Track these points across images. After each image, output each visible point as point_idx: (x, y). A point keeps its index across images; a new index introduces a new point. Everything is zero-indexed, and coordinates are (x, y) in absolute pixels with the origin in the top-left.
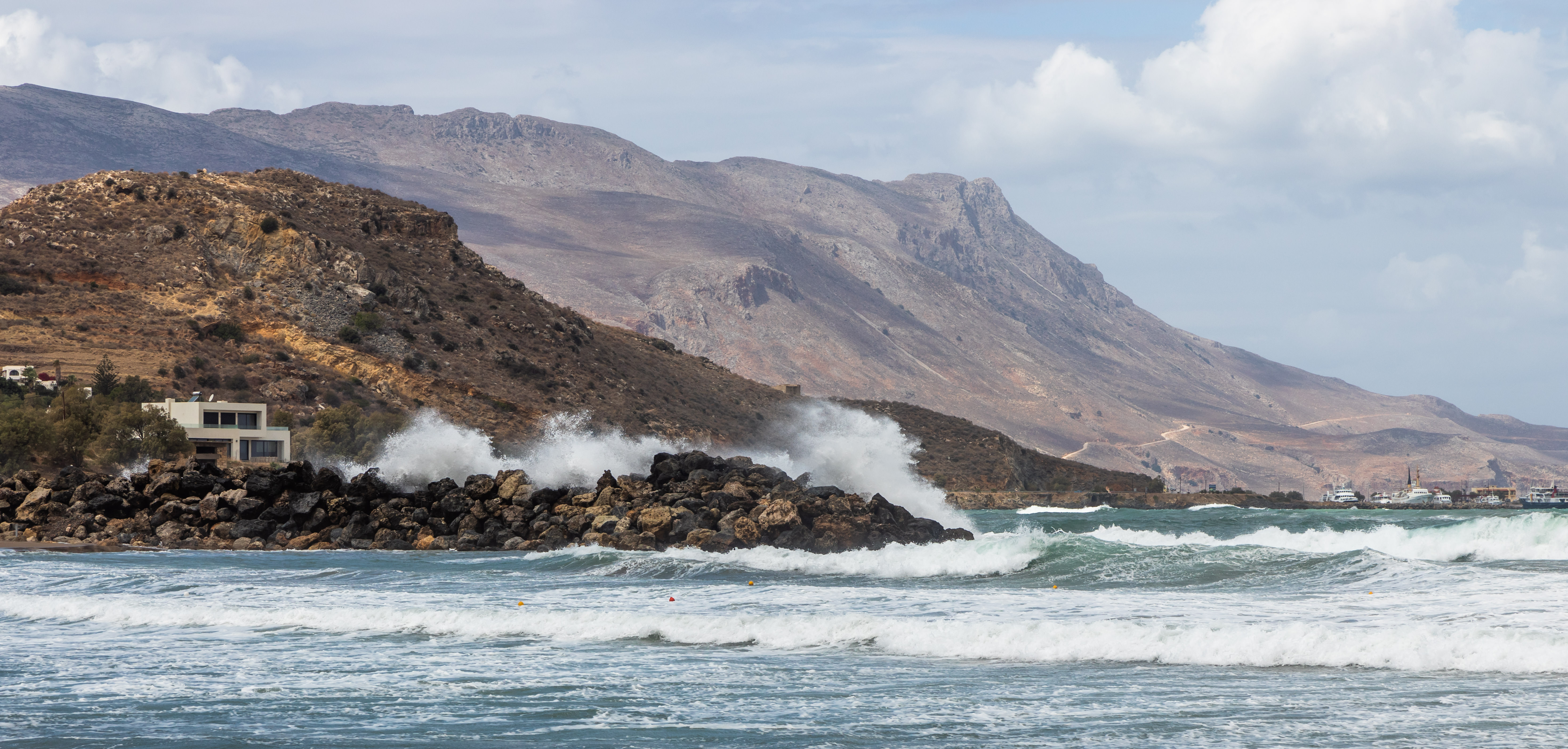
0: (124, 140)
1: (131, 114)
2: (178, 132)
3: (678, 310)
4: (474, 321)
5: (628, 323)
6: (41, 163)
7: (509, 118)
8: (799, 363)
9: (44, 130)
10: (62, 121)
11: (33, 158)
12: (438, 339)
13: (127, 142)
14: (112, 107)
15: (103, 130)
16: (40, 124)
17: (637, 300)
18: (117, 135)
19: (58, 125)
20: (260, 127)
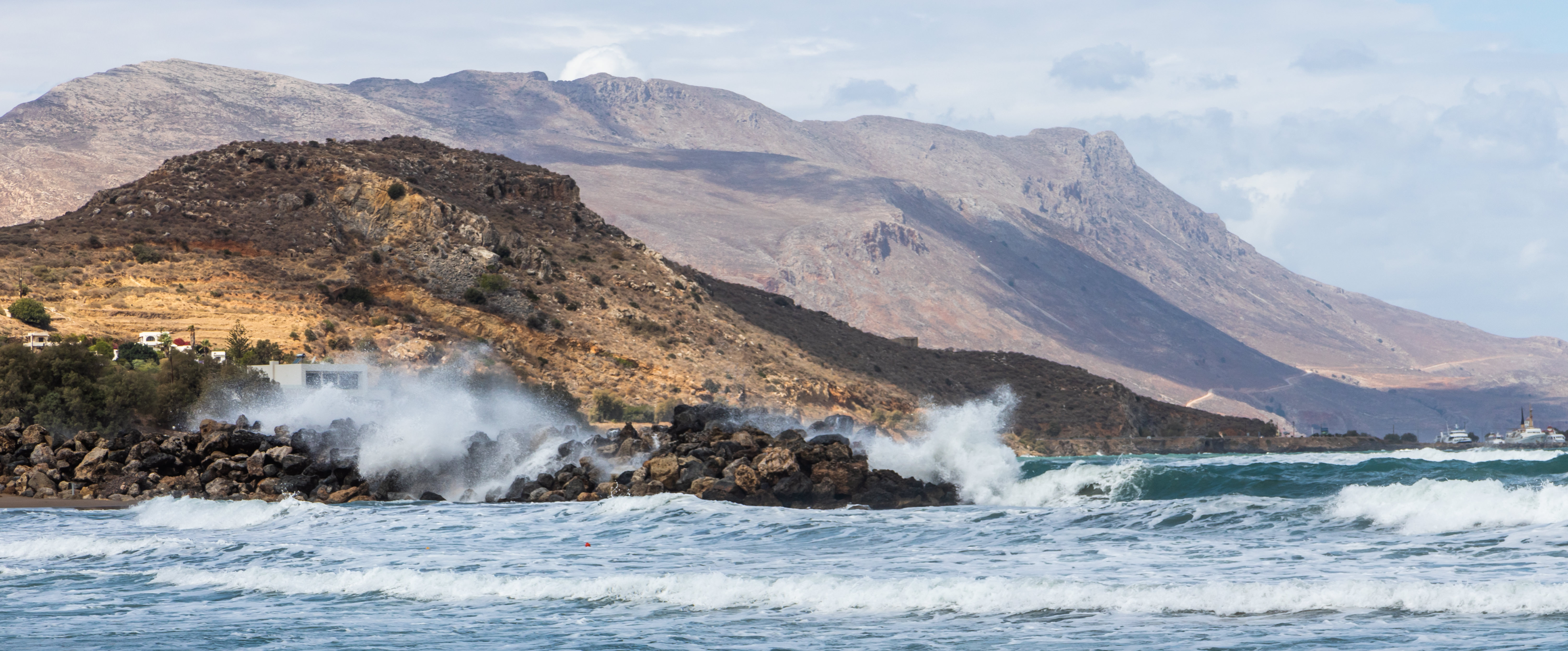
0: (268, 111)
1: (274, 86)
2: (319, 102)
3: (808, 266)
4: (596, 281)
5: (759, 280)
6: (188, 135)
7: (640, 82)
8: (927, 316)
9: (190, 103)
10: (208, 94)
11: (180, 130)
12: (562, 300)
13: (270, 112)
14: (256, 79)
15: (247, 101)
16: (186, 97)
17: (767, 258)
18: (259, 105)
19: (203, 97)
20: (399, 96)
